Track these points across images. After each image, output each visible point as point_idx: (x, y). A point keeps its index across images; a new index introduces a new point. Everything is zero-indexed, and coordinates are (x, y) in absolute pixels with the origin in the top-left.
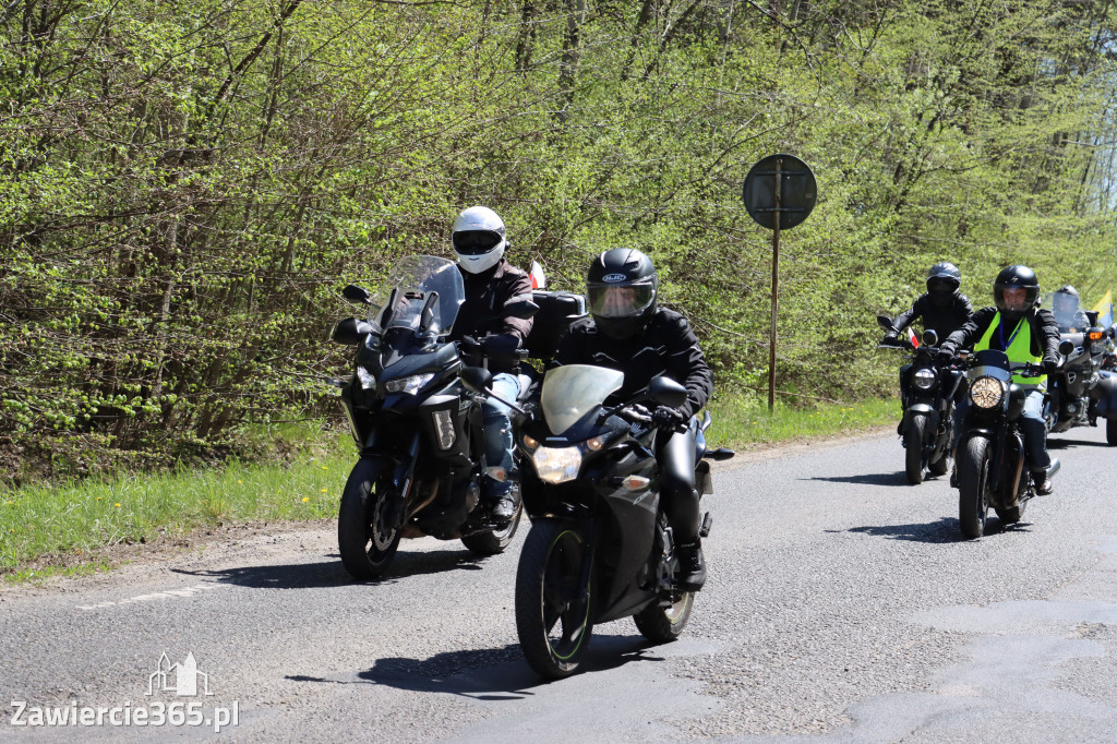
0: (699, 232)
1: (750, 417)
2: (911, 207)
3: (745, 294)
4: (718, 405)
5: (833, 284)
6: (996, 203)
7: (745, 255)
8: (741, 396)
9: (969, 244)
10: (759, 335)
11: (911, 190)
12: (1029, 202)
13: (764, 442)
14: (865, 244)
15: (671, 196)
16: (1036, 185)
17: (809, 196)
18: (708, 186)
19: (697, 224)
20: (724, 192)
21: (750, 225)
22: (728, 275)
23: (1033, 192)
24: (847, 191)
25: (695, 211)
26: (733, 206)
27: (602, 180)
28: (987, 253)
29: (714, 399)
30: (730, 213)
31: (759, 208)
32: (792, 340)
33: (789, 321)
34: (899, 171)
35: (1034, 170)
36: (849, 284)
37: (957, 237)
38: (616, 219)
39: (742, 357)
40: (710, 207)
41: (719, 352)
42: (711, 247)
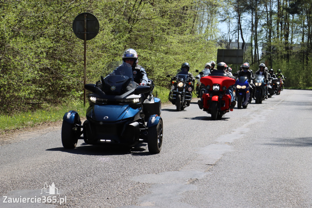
0: (57, 41)
1: (77, 108)
2: (134, 32)
3: (76, 64)
4: (65, 104)
5: (107, 60)
6: (163, 31)
7: (75, 50)
8: (75, 101)
9: (154, 45)
10: (80, 78)
11: (134, 26)
12: (175, 30)
13: (82, 117)
14: (118, 46)
15: (47, 28)
16: (178, 25)
17: (97, 28)
18: (60, 24)
19: (57, 38)
20: (66, 26)
21: (76, 38)
22: (69, 56)
23: (176, 27)
24: (111, 26)
25: (55, 33)
26: (69, 32)
27: (20, 21)
28: (161, 49)
29: (64, 102)
30: (69, 34)
31: (79, 32)
32: (92, 80)
33: (91, 73)
34: (129, 19)
35: (177, 20)
36: (113, 60)
37: (151, 43)
38: (26, 36)
39: (75, 87)
40: (61, 32)
41: (66, 86)
42: (62, 46)
